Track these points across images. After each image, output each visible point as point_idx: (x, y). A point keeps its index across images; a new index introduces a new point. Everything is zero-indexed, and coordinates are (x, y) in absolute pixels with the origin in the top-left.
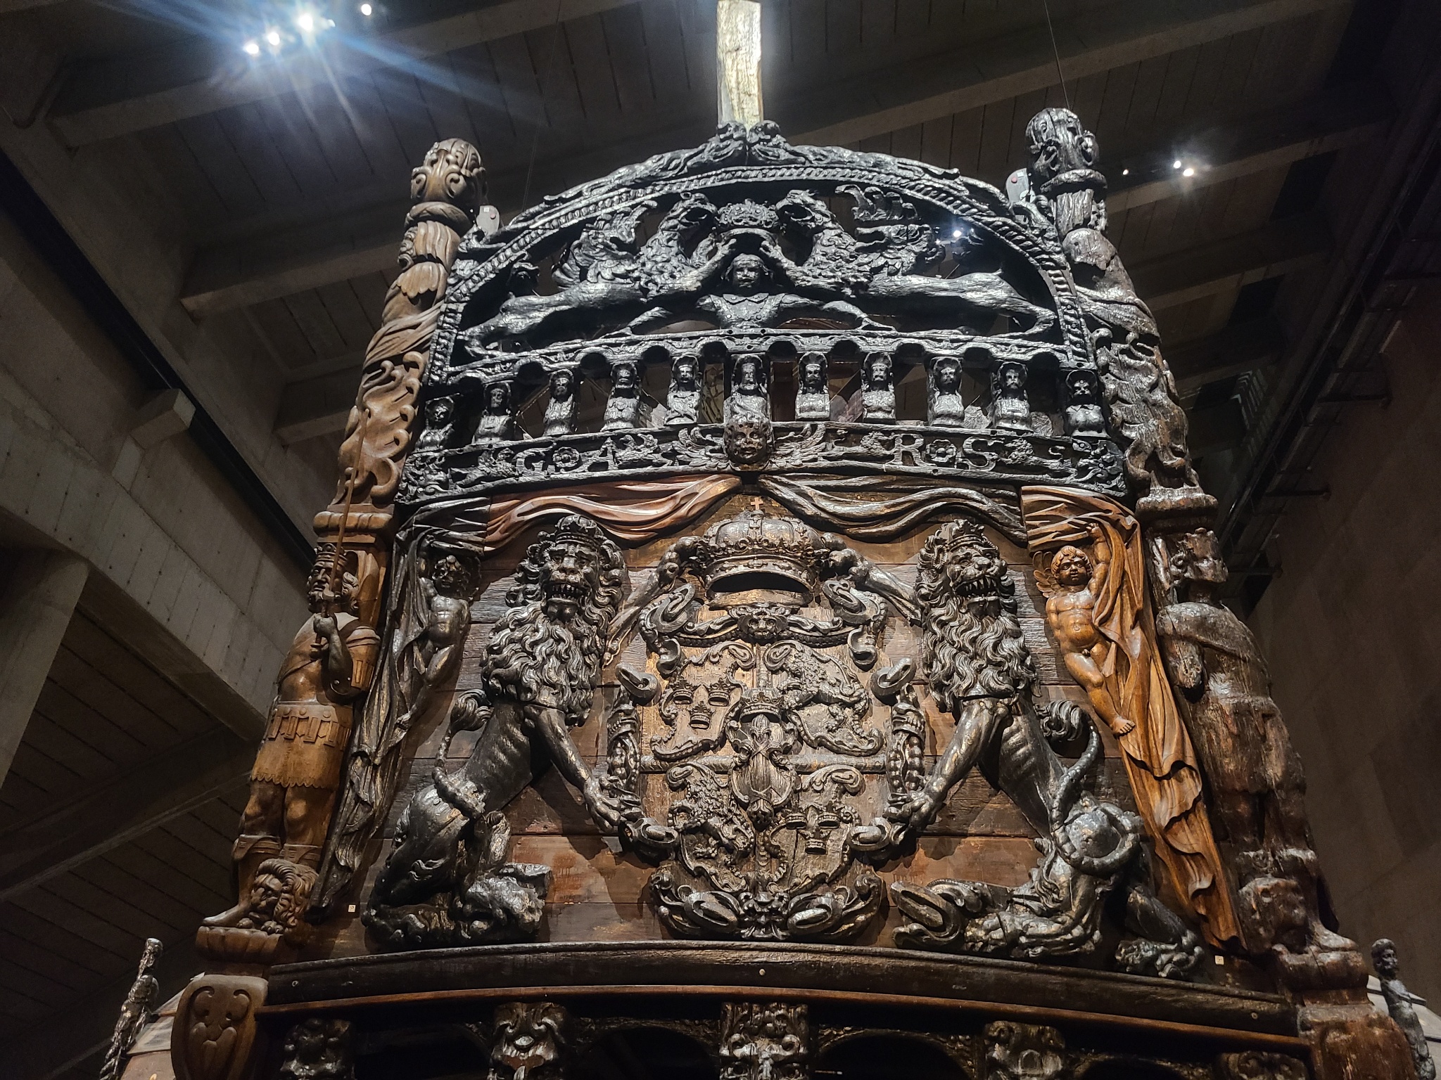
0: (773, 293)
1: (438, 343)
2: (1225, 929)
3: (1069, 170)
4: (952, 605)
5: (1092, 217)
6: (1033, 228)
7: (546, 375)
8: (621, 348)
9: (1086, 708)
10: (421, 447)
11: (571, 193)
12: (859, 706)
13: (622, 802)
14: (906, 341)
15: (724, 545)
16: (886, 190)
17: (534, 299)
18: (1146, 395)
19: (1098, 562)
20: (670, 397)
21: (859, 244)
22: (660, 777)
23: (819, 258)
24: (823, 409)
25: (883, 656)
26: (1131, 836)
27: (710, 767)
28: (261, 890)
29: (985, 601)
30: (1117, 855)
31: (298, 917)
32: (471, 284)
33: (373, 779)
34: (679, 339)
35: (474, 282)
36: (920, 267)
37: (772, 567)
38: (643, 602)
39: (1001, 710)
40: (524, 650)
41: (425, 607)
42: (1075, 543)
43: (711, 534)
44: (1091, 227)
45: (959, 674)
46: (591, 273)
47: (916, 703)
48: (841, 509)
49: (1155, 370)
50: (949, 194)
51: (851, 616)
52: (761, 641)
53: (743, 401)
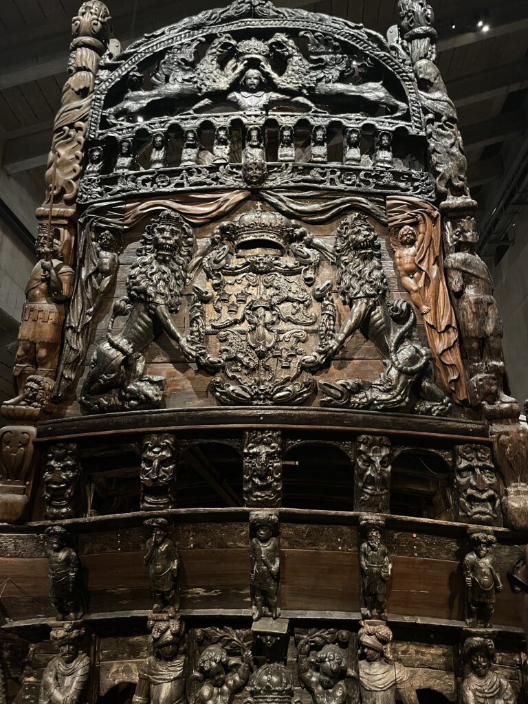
0: (267, 91)
1: (92, 117)
2: (462, 396)
3: (418, 26)
4: (351, 255)
5: (429, 53)
6: (399, 59)
7: (149, 135)
8: (189, 121)
9: (410, 302)
10: (88, 174)
11: (159, 32)
12: (306, 303)
13: (197, 347)
14: (333, 119)
15: (243, 226)
16: (325, 35)
17: (142, 93)
18: (449, 149)
19: (420, 234)
20: (215, 148)
21: (311, 65)
22: (215, 336)
23: (290, 72)
24: (292, 156)
25: (318, 279)
26: (425, 357)
27: (238, 331)
28: (29, 389)
29: (366, 253)
30: (418, 365)
31: (48, 400)
32: (107, 84)
33: (78, 339)
34: (218, 117)
35: (110, 83)
36: (342, 79)
37: (266, 237)
38: (204, 254)
39: (371, 303)
40: (147, 277)
41: (96, 255)
42: (410, 224)
43: (236, 220)
44: (428, 59)
45: (353, 287)
46: (171, 79)
47: (332, 301)
48: (299, 208)
49: (454, 137)
50: (357, 38)
51: (304, 261)
52: (261, 273)
53: (252, 151)
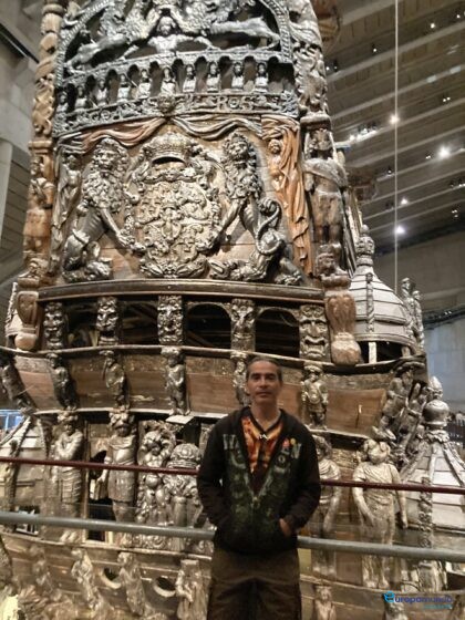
0: (176, 34)
1: (58, 69)
2: (309, 270)
4: (231, 165)
7: (96, 80)
8: (121, 66)
9: (276, 199)
10: (58, 113)
12: (201, 203)
13: (128, 238)
14: (223, 54)
15: (156, 147)
17: (91, 45)
18: (309, 73)
19: (284, 145)
20: (140, 86)
21: (207, 9)
22: (141, 230)
23: (192, 17)
24: (192, 88)
26: (278, 243)
27: (156, 226)
28: (32, 268)
29: (239, 164)
30: (274, 249)
31: (44, 275)
33: (59, 233)
34: (141, 61)
35: (68, 40)
39: (241, 203)
41: (66, 174)
42: (276, 138)
43: (152, 143)
46: (109, 32)
47: (218, 201)
49: (314, 62)
52: (171, 182)
53: (164, 85)
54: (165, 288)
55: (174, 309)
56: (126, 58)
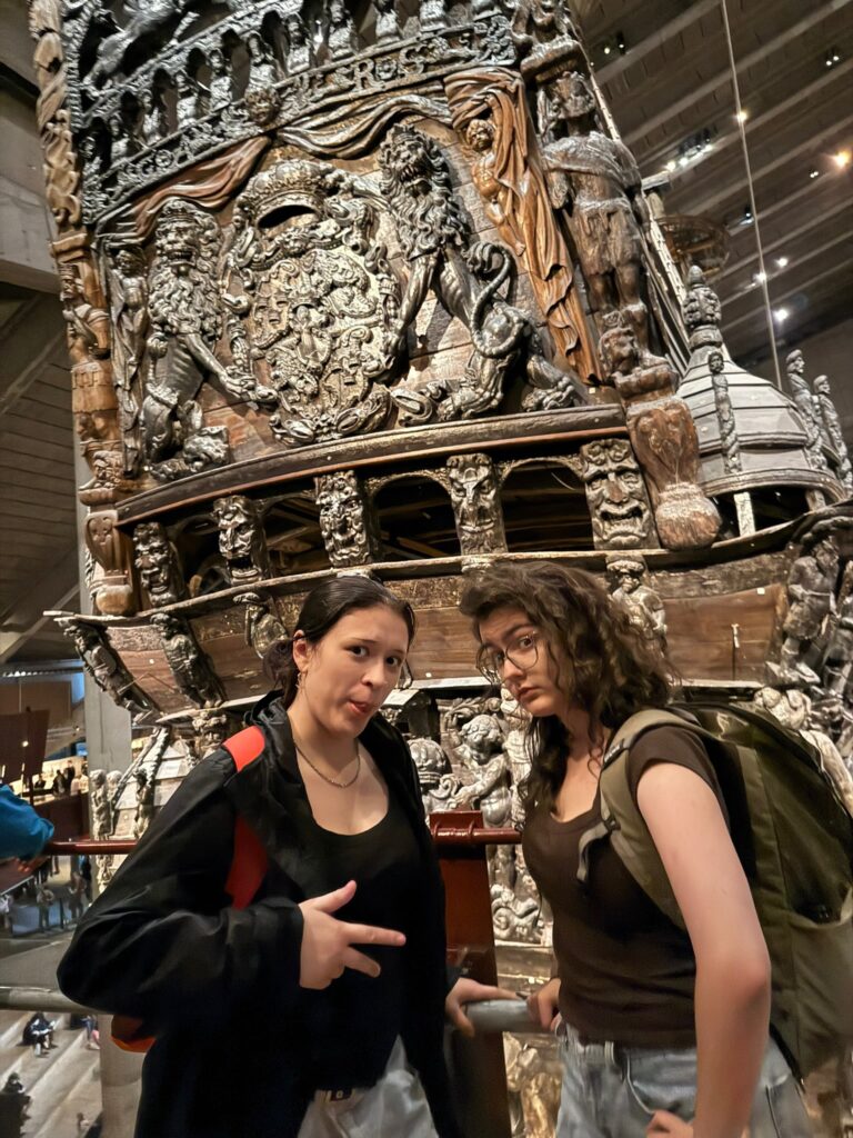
1: (72, 98)
2: (587, 371)
4: (402, 194)
7: (136, 98)
8: (173, 58)
9: (501, 242)
10: (86, 180)
12: (359, 284)
13: (242, 380)
15: (258, 195)
17: (115, 38)
19: (495, 128)
20: (212, 87)
22: (265, 361)
24: (304, 61)
25: (372, 242)
26: (517, 326)
27: (286, 347)
28: (97, 469)
29: (413, 185)
30: (510, 340)
31: (120, 478)
32: (76, 42)
34: (204, 37)
35: (78, 39)
37: (289, 201)
38: (230, 248)
39: (433, 262)
41: (120, 288)
42: (479, 116)
43: (250, 188)
47: (388, 272)
48: (328, 141)
51: (344, 220)
52: (298, 255)
53: (255, 73)
54: (322, 460)
55: (344, 497)
56: (180, 39)
